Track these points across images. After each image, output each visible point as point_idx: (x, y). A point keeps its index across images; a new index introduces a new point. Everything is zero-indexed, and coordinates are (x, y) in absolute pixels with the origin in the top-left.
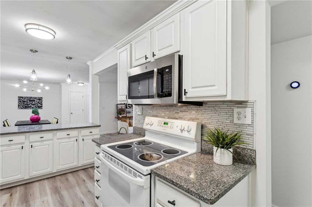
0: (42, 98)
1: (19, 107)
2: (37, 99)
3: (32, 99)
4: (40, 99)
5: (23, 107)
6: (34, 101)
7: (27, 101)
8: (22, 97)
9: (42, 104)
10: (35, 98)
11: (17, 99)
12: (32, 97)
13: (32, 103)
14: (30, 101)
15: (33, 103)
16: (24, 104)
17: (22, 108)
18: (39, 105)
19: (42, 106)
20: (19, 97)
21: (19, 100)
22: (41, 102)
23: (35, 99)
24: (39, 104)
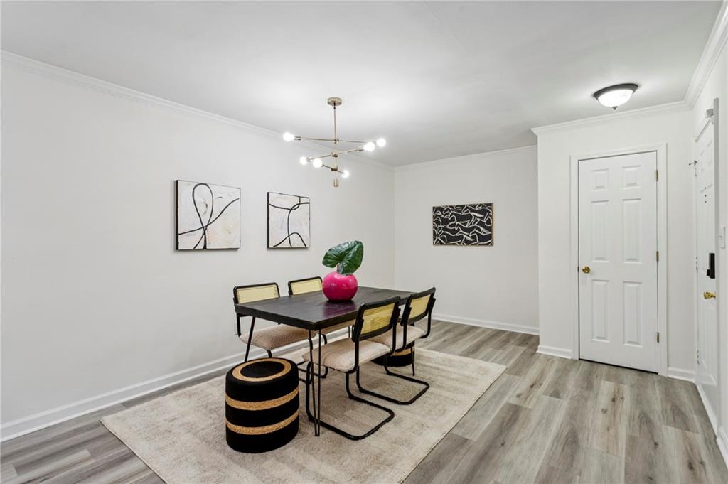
0: (490, 204)
1: (434, 239)
2: (478, 213)
3: (463, 214)
4: (486, 210)
5: (443, 238)
6: (469, 217)
7: (453, 220)
8: (440, 209)
9: (490, 229)
10: (472, 208)
11: (431, 214)
12: (462, 206)
13: (465, 224)
14: (460, 218)
15: (466, 227)
16: (445, 229)
17: (441, 244)
18: (484, 232)
19: (490, 237)
20: (436, 209)
21: (434, 217)
22: (489, 222)
23: (472, 211)
24: (482, 229)
